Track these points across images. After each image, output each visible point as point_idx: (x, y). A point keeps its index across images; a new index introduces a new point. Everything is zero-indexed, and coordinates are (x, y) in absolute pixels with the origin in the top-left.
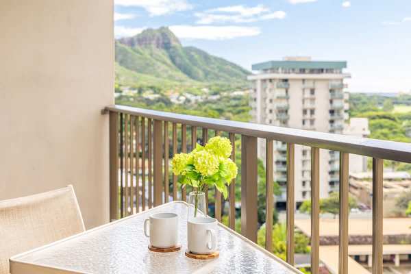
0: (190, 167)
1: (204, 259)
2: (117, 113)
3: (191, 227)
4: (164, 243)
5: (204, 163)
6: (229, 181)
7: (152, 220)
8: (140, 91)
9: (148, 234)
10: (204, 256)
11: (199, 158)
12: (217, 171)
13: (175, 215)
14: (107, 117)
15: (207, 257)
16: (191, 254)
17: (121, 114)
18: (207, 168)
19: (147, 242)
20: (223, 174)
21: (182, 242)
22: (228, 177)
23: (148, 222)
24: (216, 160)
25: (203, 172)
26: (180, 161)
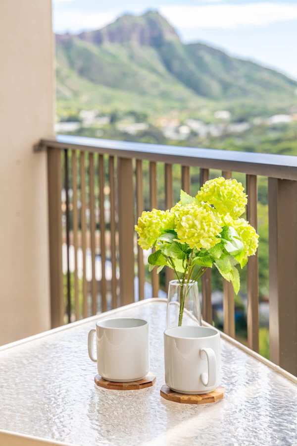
0: (170, 235)
1: (196, 402)
2: (59, 149)
3: (171, 344)
4: (124, 374)
5: (193, 226)
6: (242, 260)
7: (100, 330)
8: (114, 118)
9: (95, 357)
10: (194, 398)
11: (184, 218)
12: (218, 241)
13: (142, 322)
14: (43, 157)
15: (200, 398)
16: (172, 394)
17: (66, 151)
18: (200, 235)
19: (93, 372)
20: (230, 248)
21: (156, 371)
22: (239, 253)
23: (95, 335)
24: (216, 222)
25: (192, 244)
26: (151, 223)
